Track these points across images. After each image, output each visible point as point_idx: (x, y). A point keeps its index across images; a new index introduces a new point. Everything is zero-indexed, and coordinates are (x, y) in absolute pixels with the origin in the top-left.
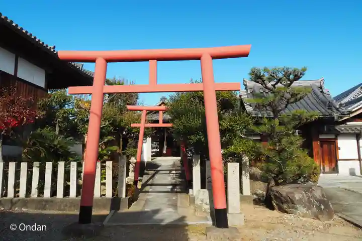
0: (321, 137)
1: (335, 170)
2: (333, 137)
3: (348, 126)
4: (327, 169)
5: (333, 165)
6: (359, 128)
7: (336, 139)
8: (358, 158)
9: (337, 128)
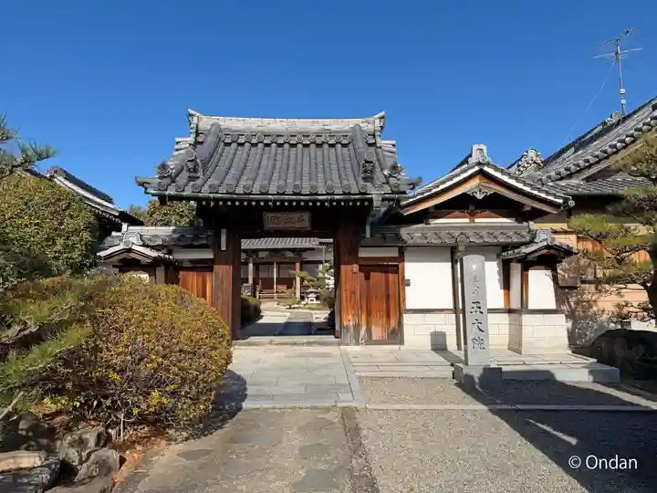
0: (363, 253)
1: (396, 336)
2: (394, 253)
3: (430, 229)
4: (377, 333)
5: (393, 323)
6: (456, 233)
7: (401, 258)
8: (451, 307)
9: (404, 232)
